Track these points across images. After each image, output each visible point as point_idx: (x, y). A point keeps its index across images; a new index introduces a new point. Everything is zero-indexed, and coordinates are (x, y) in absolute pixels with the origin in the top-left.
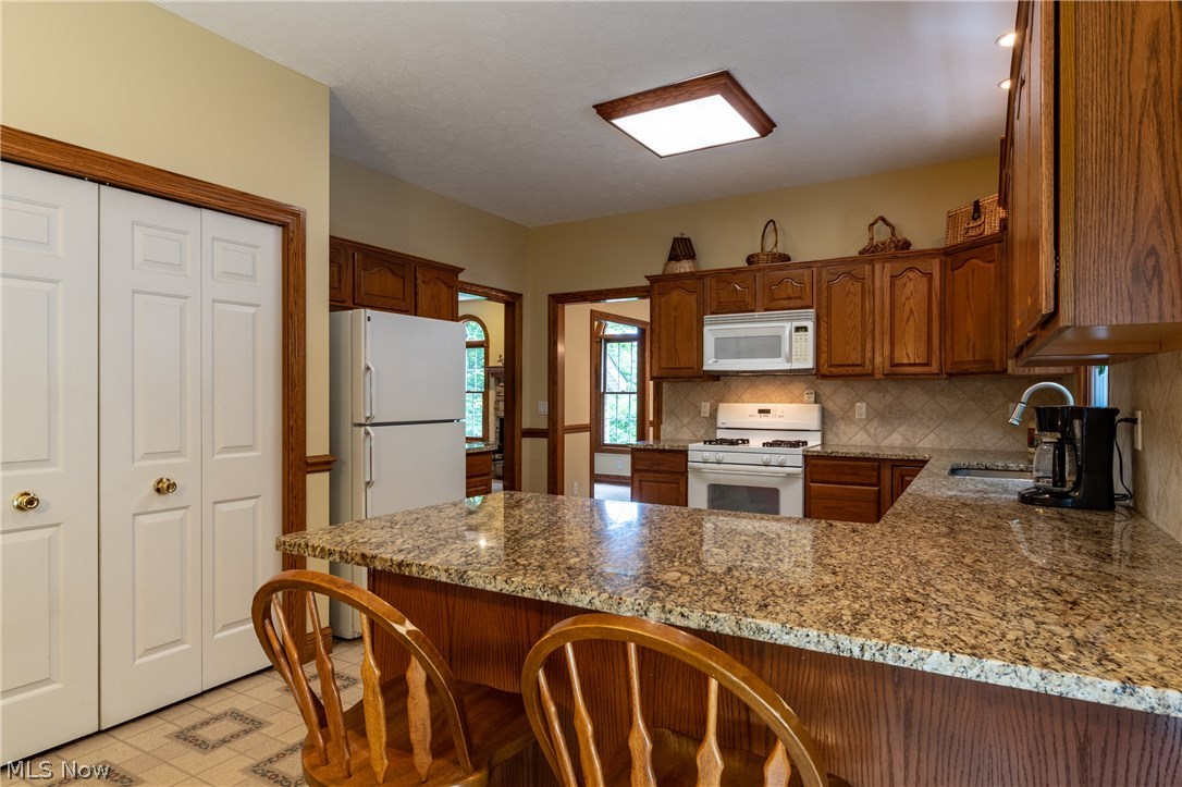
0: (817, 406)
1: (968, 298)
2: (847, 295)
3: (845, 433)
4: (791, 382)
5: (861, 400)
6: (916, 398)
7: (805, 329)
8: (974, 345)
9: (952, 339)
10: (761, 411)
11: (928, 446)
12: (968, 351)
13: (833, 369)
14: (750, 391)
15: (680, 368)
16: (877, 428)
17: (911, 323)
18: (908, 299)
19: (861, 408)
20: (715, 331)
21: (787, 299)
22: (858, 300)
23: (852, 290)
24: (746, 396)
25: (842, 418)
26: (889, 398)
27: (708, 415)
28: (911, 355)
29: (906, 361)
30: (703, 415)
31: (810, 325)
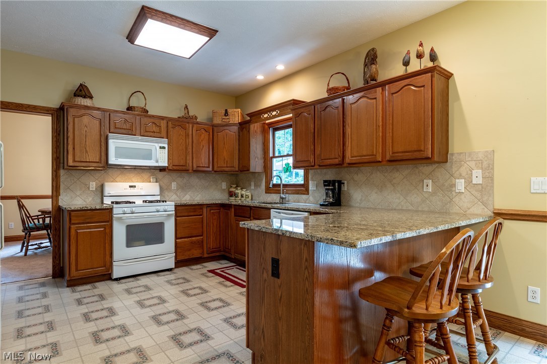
0: (158, 184)
1: (224, 144)
2: (180, 135)
3: (168, 196)
4: (142, 172)
5: (174, 181)
6: (195, 180)
7: (164, 148)
8: (227, 161)
9: (217, 158)
10: (131, 187)
11: (199, 199)
12: (224, 163)
13: (174, 167)
14: (120, 176)
15: (89, 162)
16: (180, 193)
17: (203, 150)
18: (202, 141)
19: (174, 185)
20: (115, 143)
21: (153, 132)
22: (184, 138)
23: (182, 133)
24: (118, 179)
25: (167, 189)
26: (185, 180)
27: (94, 189)
28: (203, 163)
29: (201, 166)
30: (91, 189)
31: (166, 146)
